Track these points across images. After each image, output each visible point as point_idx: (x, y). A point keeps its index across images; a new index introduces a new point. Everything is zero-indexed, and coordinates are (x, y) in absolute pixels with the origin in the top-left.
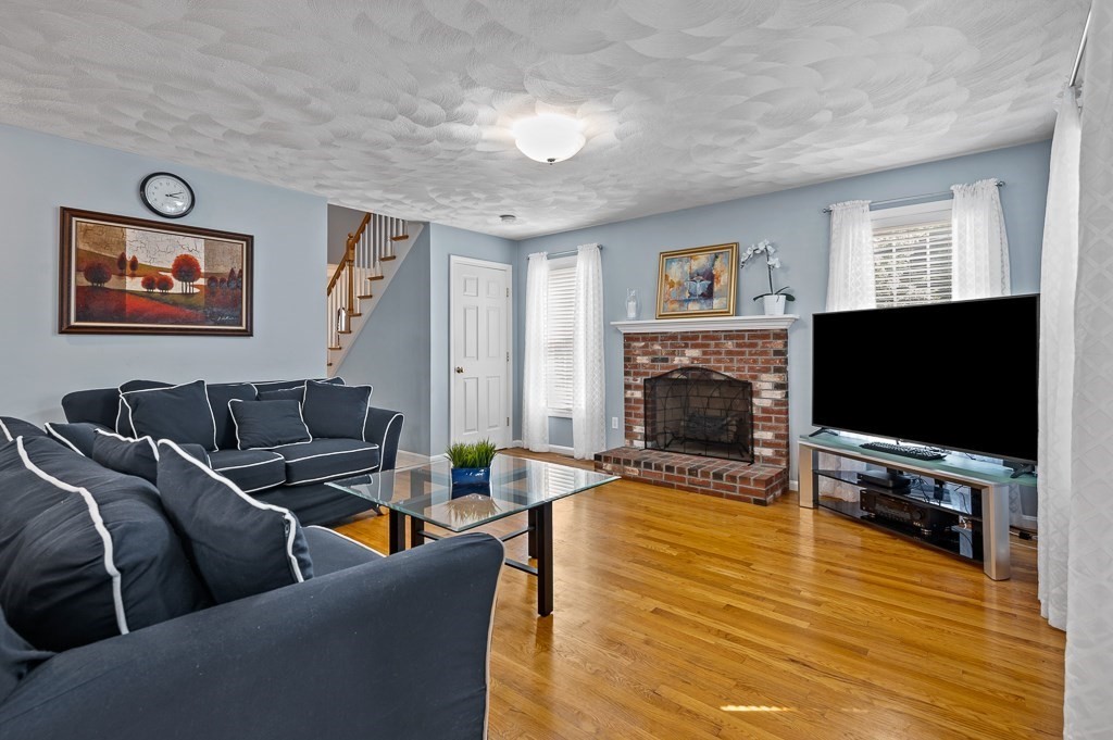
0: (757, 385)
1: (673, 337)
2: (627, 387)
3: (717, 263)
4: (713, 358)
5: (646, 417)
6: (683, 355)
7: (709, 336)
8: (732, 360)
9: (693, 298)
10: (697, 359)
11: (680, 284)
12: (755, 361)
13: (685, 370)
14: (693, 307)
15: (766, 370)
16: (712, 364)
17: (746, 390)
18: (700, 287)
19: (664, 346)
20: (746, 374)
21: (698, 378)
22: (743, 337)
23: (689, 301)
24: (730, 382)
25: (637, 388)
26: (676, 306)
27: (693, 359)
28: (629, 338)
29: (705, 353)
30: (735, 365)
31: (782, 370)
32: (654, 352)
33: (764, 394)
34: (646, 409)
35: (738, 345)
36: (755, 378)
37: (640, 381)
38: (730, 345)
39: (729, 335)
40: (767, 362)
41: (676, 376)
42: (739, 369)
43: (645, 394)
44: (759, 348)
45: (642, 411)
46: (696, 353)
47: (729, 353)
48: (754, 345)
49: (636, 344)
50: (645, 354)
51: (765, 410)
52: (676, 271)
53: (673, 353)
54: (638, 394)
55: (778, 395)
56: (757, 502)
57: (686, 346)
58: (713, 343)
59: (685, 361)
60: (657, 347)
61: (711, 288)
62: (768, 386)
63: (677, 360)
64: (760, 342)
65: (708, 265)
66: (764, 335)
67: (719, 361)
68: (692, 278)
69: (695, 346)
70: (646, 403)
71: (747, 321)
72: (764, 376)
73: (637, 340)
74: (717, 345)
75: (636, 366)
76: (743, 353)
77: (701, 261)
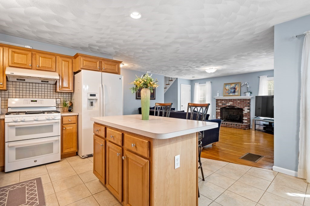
0: (244, 109)
1: (227, 100)
2: (217, 109)
3: (236, 86)
4: (235, 104)
5: (221, 115)
6: (229, 103)
7: (234, 100)
8: (239, 104)
9: (231, 92)
10: (232, 104)
11: (228, 90)
12: (244, 105)
13: (229, 106)
14: (231, 94)
15: (246, 106)
16: (235, 105)
17: (242, 110)
18: (233, 90)
19: (225, 102)
20: (242, 107)
21: (232, 108)
22: (241, 100)
23: (230, 93)
24: (238, 109)
25: (219, 109)
26: (227, 94)
27: (231, 104)
28: (217, 100)
29: (233, 103)
30: (240, 105)
31: (249, 106)
32: (223, 103)
33: (245, 111)
34: (221, 114)
35: (240, 102)
36: (244, 108)
37: (219, 108)
38: (239, 101)
39: (239, 100)
40: (246, 105)
41: (227, 107)
42: (240, 106)
43: (221, 111)
44: (245, 102)
45: (220, 114)
46: (232, 103)
47: (239, 103)
48: (244, 102)
49: (219, 101)
50: (220, 103)
51: (245, 114)
52: (228, 87)
53: (227, 103)
54: (219, 111)
55: (248, 111)
56: (244, 129)
57: (230, 102)
58: (235, 101)
59: (229, 104)
60: (223, 102)
61: (235, 91)
62: (246, 109)
63: (227, 104)
64: (245, 101)
65: (234, 86)
66: (246, 100)
67: (236, 105)
68: (231, 89)
69: (231, 102)
70: (221, 112)
71: (242, 97)
72: (246, 107)
73: (219, 100)
74: (236, 102)
75: (219, 105)
76: (241, 103)
77: (233, 86)
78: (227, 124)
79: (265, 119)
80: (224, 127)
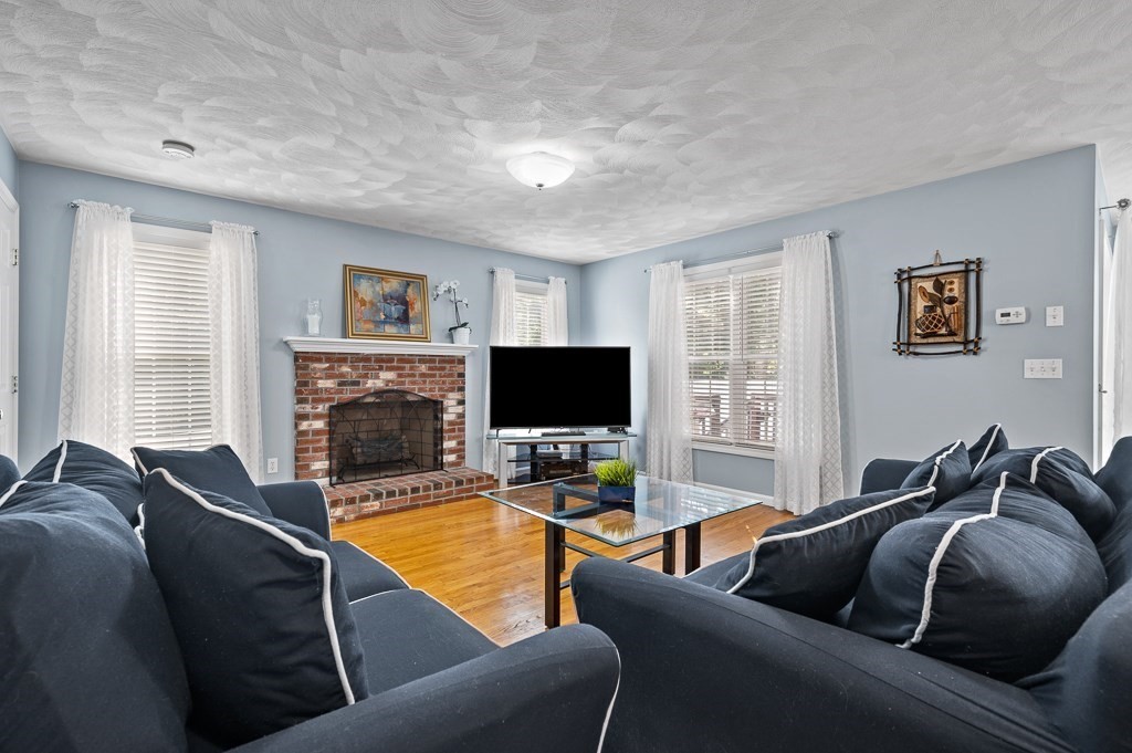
0: (446, 403)
1: (366, 358)
2: (300, 417)
3: (410, 290)
4: (407, 380)
5: (330, 448)
6: (377, 377)
7: (404, 359)
8: (425, 382)
9: (388, 320)
10: (392, 382)
11: (372, 304)
12: (444, 382)
13: (378, 393)
14: (390, 330)
15: (452, 390)
16: (407, 386)
17: (436, 407)
18: (395, 311)
19: (354, 368)
20: (436, 395)
21: (390, 400)
22: (434, 361)
23: (384, 322)
24: (425, 401)
25: (317, 417)
26: (371, 326)
27: (388, 382)
28: (302, 360)
29: (400, 376)
30: (428, 386)
31: (462, 389)
32: (342, 375)
33: (450, 410)
34: (330, 440)
35: (430, 368)
36: (443, 396)
37: (322, 408)
38: (423, 368)
39: (423, 359)
40: (453, 382)
41: (370, 400)
42: (431, 390)
43: (330, 424)
44: (447, 371)
45: (324, 443)
46: (390, 375)
47: (423, 375)
48: (443, 369)
49: (317, 365)
50: (329, 377)
51: (451, 423)
52: (366, 289)
53: (366, 376)
54: (319, 424)
55: (459, 409)
57: (381, 368)
58: (408, 366)
59: (380, 384)
60: (345, 369)
61: (406, 313)
62: (454, 403)
63: (370, 383)
64: (448, 366)
65: (401, 290)
66: (451, 360)
67: (413, 383)
68: (385, 300)
69: (390, 369)
70: (331, 433)
71: (437, 347)
72: (451, 395)
73: (319, 360)
74: (411, 368)
75: (316, 391)
76: (434, 376)
77: (393, 285)
78: (415, 490)
79: (544, 435)
80: (402, 510)
